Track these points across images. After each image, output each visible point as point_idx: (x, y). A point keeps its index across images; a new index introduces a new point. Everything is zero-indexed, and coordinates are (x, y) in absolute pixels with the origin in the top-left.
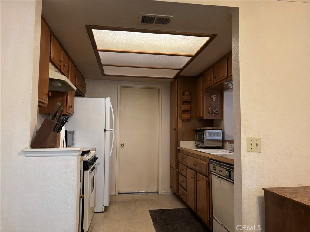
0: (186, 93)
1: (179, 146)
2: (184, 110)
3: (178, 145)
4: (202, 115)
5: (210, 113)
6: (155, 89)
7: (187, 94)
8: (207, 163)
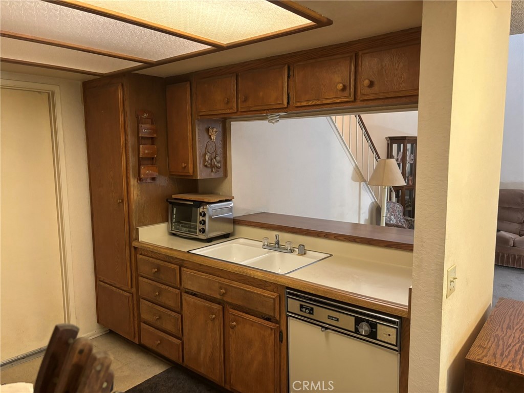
0: (145, 115)
1: (137, 238)
2: (144, 156)
3: (134, 236)
4: (191, 171)
5: (209, 166)
6: (40, 92)
7: (146, 118)
8: (276, 295)
